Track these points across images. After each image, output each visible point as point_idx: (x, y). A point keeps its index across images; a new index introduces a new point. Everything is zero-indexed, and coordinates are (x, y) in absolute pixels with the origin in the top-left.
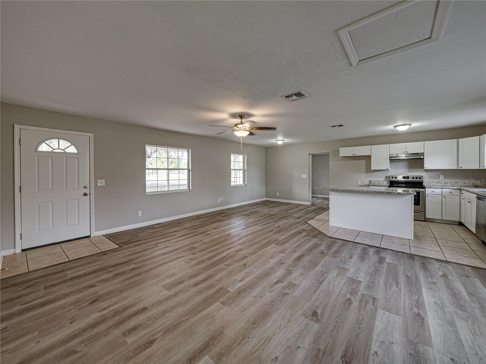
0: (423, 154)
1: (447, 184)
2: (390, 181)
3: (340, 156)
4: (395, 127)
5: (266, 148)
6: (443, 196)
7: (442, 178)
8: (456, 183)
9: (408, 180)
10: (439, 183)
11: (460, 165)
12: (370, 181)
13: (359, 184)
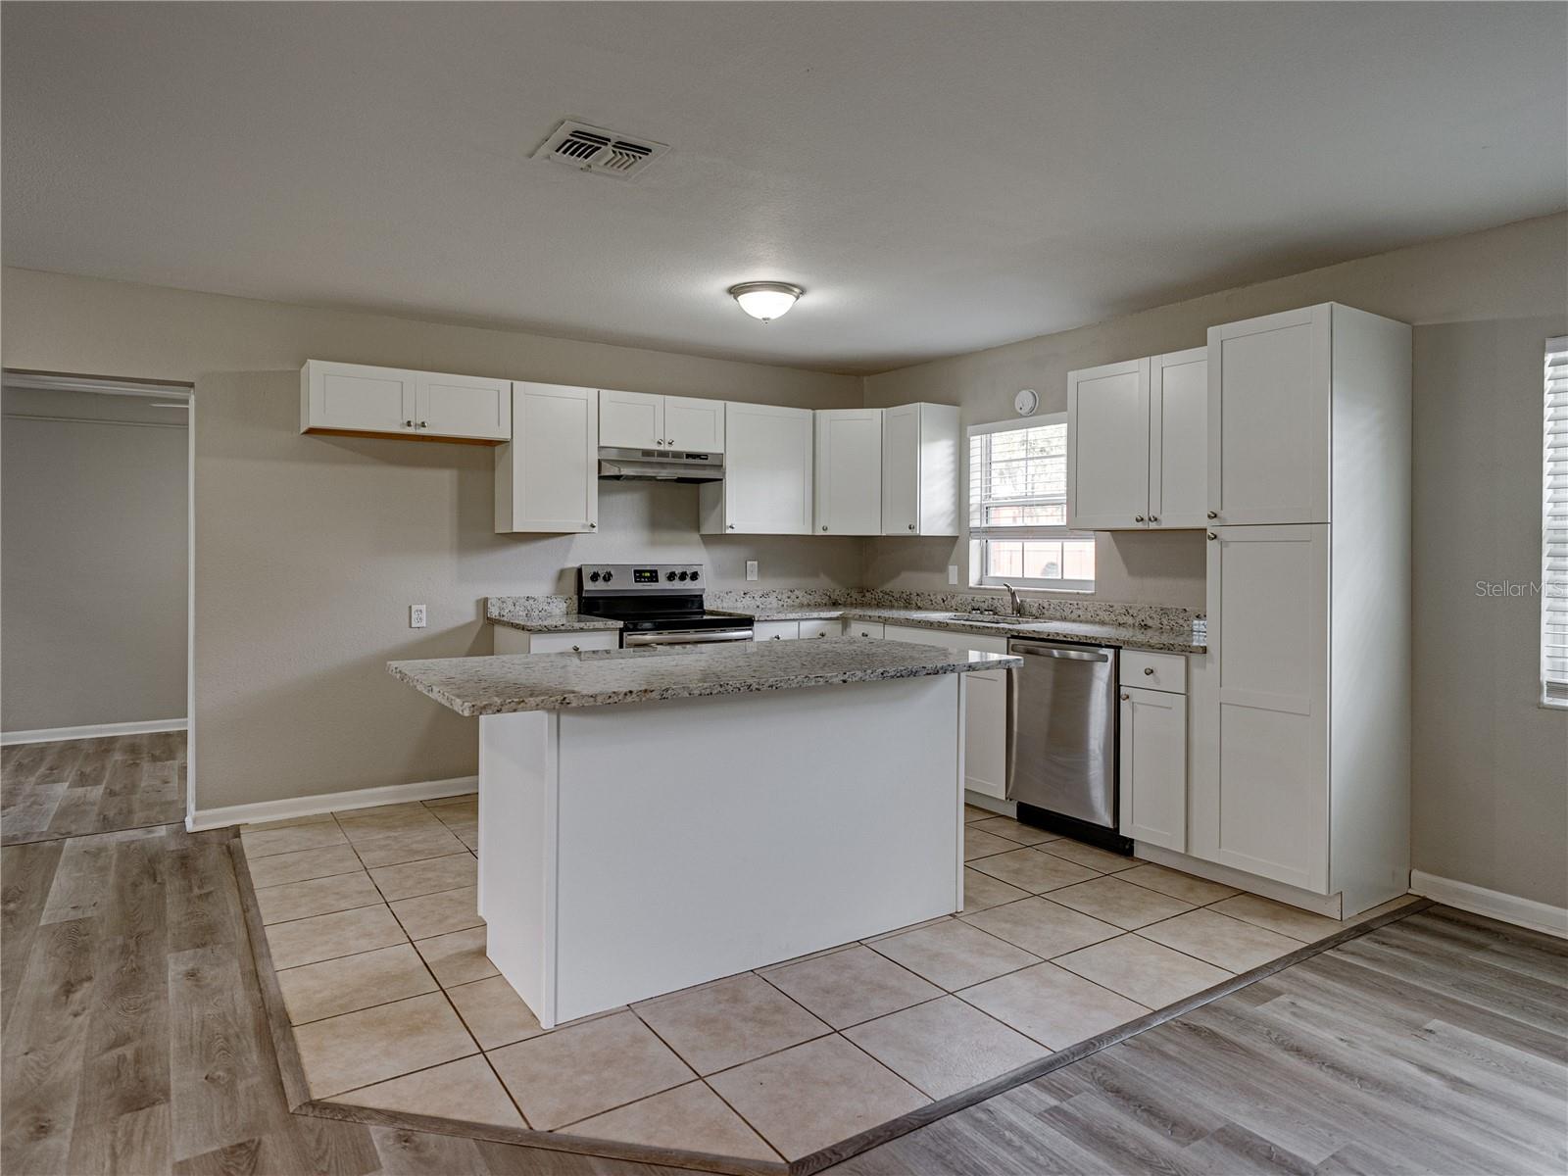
0: (719, 460)
1: (768, 601)
2: (581, 599)
4: (735, 291)
9: (653, 586)
11: (823, 519)
13: (418, 625)
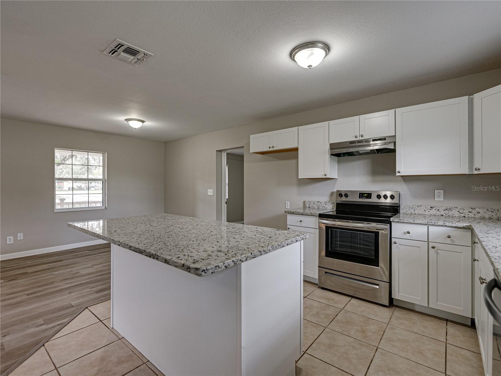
0: (392, 139)
1: (451, 213)
2: (337, 204)
3: (251, 151)
5: (165, 142)
6: (431, 245)
7: (439, 196)
8: (471, 210)
9: (368, 200)
10: (433, 209)
11: (476, 165)
12: (304, 202)
13: (287, 208)
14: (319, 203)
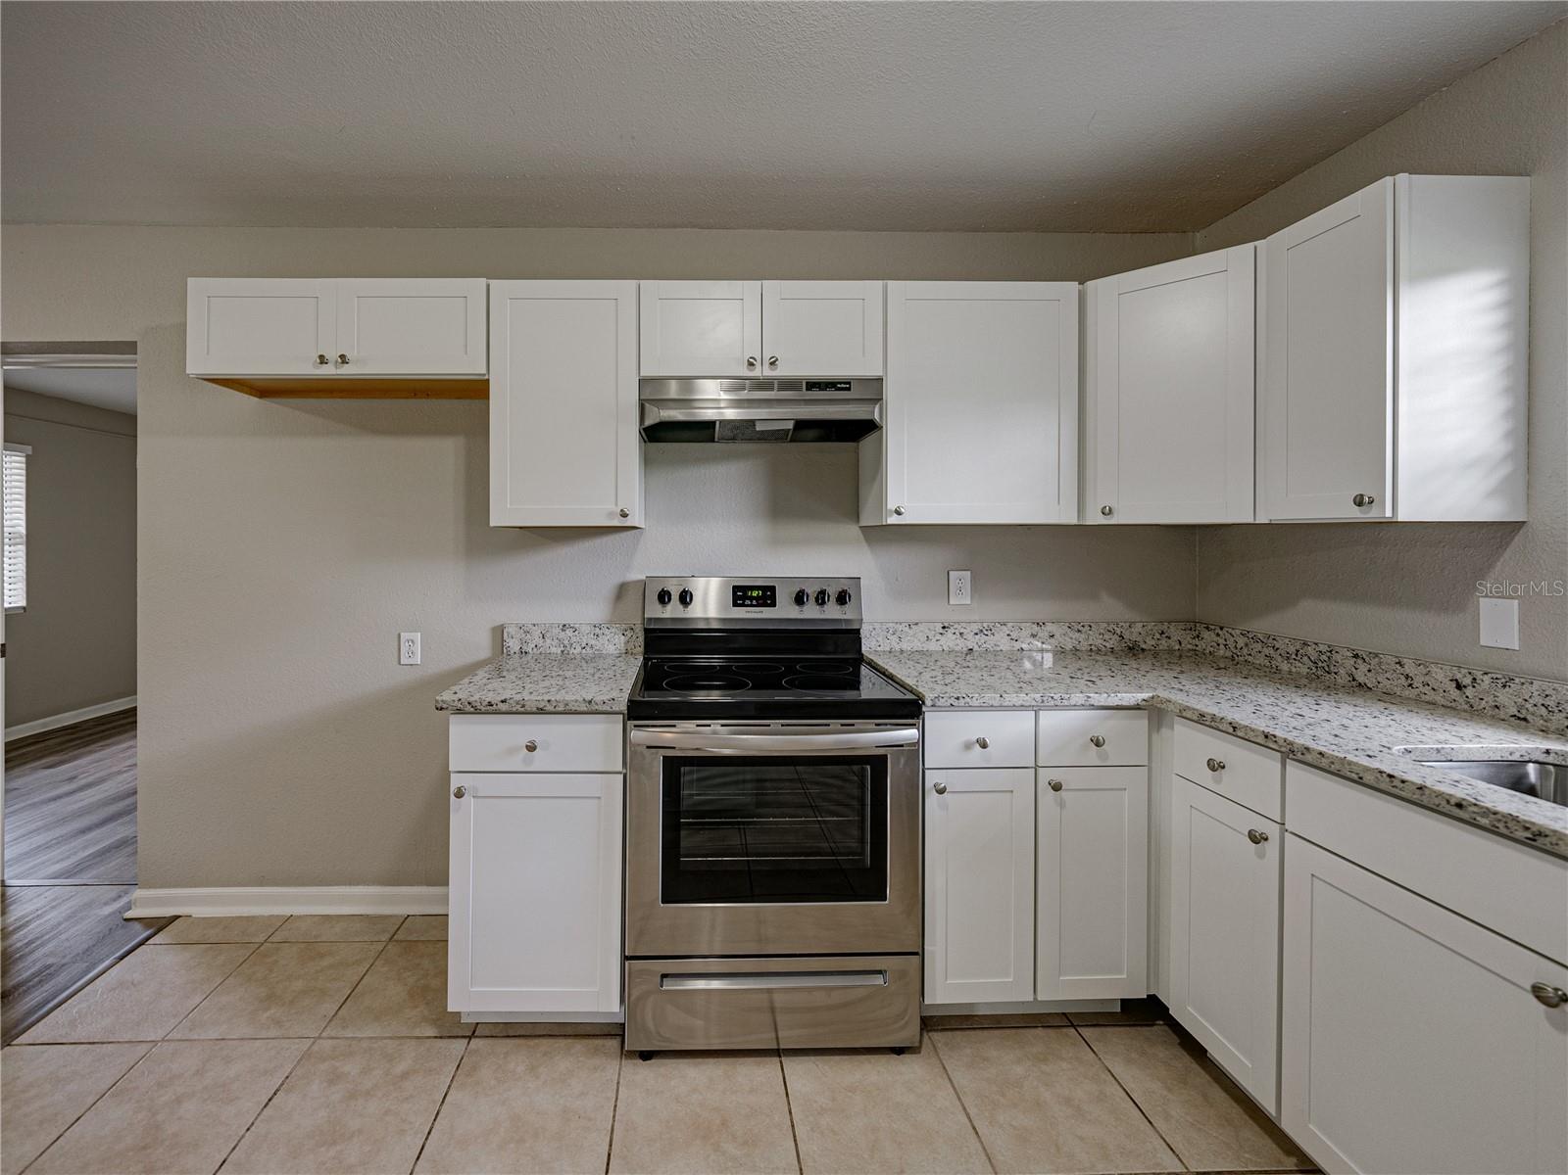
0: (874, 389)
1: (990, 642)
2: (647, 631)
3: (193, 368)
6: (1047, 777)
7: (961, 590)
9: (766, 613)
10: (949, 633)
12: (499, 632)
13: (411, 661)
14: (569, 632)
